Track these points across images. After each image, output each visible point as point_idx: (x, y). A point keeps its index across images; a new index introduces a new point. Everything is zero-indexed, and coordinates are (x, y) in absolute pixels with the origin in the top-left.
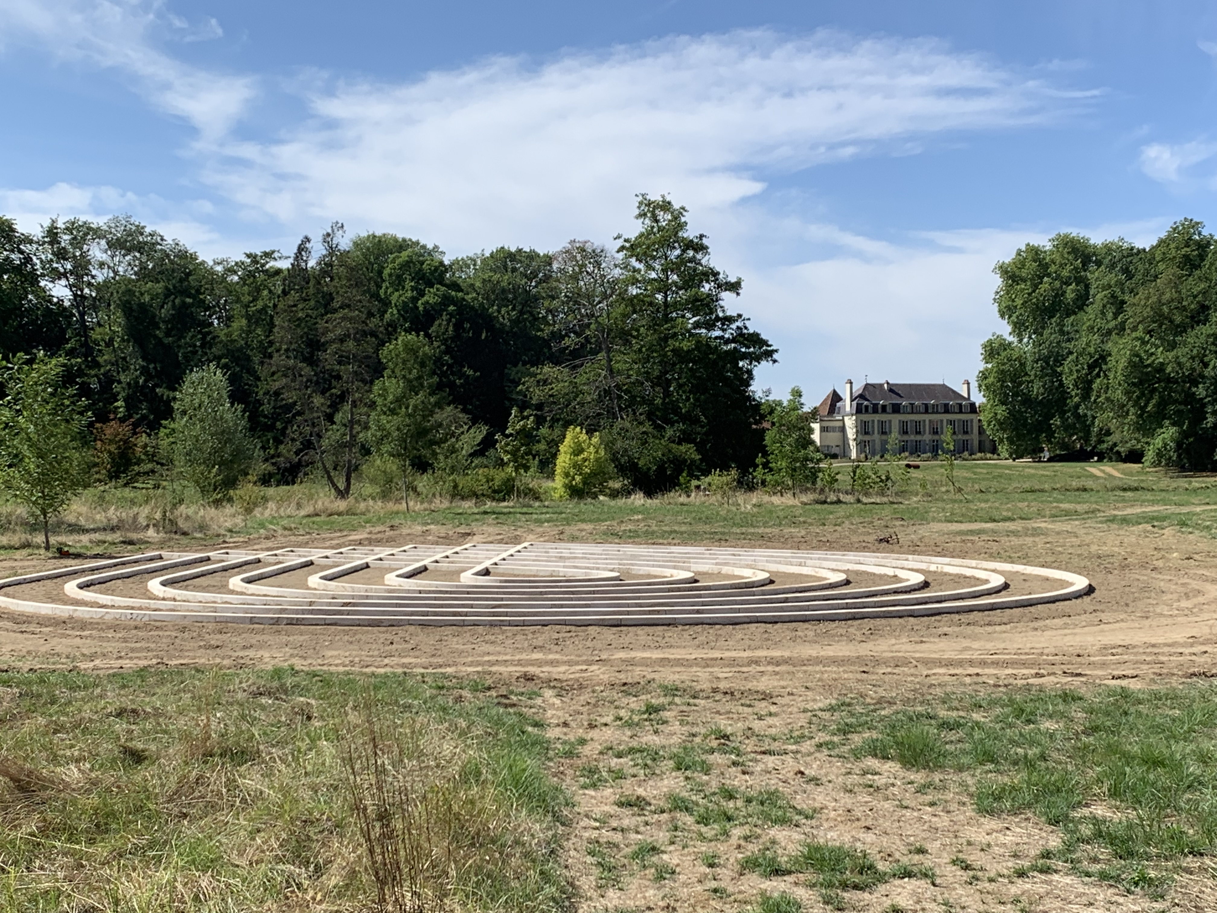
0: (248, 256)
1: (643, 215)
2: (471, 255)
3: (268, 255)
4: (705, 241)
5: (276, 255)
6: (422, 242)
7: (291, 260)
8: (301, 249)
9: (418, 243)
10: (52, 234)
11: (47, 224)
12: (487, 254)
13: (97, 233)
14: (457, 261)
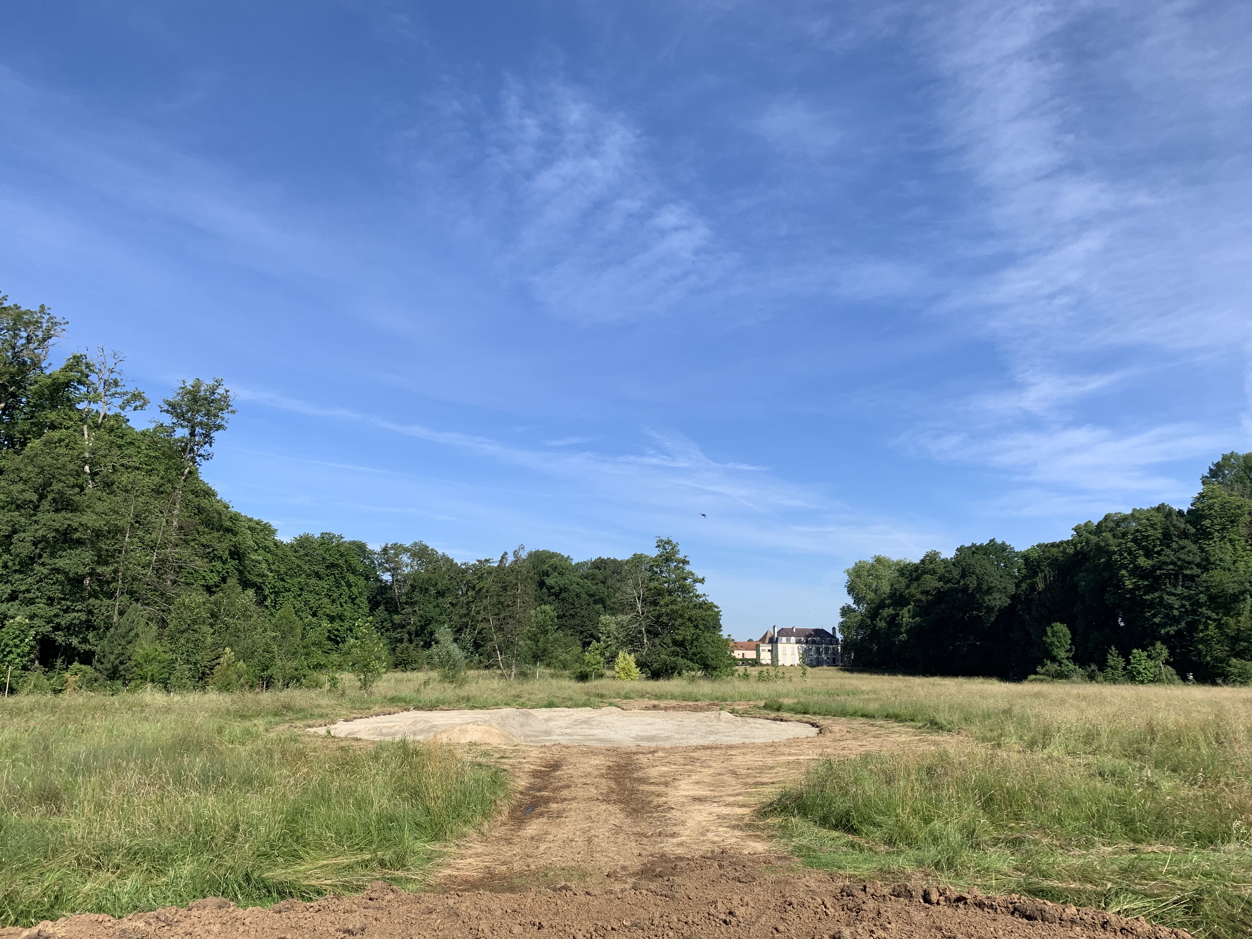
0: (478, 561)
1: (658, 546)
2: (586, 560)
3: (487, 561)
4: (687, 559)
5: (491, 561)
6: (562, 554)
7: (498, 563)
8: (503, 558)
9: (560, 554)
10: (385, 550)
11: (383, 545)
12: (593, 560)
13: (406, 550)
14: (578, 564)
